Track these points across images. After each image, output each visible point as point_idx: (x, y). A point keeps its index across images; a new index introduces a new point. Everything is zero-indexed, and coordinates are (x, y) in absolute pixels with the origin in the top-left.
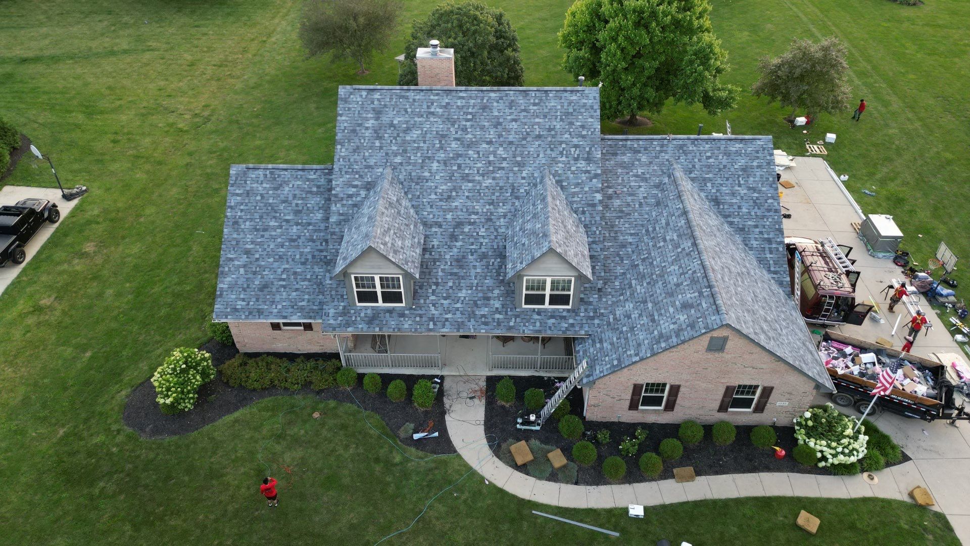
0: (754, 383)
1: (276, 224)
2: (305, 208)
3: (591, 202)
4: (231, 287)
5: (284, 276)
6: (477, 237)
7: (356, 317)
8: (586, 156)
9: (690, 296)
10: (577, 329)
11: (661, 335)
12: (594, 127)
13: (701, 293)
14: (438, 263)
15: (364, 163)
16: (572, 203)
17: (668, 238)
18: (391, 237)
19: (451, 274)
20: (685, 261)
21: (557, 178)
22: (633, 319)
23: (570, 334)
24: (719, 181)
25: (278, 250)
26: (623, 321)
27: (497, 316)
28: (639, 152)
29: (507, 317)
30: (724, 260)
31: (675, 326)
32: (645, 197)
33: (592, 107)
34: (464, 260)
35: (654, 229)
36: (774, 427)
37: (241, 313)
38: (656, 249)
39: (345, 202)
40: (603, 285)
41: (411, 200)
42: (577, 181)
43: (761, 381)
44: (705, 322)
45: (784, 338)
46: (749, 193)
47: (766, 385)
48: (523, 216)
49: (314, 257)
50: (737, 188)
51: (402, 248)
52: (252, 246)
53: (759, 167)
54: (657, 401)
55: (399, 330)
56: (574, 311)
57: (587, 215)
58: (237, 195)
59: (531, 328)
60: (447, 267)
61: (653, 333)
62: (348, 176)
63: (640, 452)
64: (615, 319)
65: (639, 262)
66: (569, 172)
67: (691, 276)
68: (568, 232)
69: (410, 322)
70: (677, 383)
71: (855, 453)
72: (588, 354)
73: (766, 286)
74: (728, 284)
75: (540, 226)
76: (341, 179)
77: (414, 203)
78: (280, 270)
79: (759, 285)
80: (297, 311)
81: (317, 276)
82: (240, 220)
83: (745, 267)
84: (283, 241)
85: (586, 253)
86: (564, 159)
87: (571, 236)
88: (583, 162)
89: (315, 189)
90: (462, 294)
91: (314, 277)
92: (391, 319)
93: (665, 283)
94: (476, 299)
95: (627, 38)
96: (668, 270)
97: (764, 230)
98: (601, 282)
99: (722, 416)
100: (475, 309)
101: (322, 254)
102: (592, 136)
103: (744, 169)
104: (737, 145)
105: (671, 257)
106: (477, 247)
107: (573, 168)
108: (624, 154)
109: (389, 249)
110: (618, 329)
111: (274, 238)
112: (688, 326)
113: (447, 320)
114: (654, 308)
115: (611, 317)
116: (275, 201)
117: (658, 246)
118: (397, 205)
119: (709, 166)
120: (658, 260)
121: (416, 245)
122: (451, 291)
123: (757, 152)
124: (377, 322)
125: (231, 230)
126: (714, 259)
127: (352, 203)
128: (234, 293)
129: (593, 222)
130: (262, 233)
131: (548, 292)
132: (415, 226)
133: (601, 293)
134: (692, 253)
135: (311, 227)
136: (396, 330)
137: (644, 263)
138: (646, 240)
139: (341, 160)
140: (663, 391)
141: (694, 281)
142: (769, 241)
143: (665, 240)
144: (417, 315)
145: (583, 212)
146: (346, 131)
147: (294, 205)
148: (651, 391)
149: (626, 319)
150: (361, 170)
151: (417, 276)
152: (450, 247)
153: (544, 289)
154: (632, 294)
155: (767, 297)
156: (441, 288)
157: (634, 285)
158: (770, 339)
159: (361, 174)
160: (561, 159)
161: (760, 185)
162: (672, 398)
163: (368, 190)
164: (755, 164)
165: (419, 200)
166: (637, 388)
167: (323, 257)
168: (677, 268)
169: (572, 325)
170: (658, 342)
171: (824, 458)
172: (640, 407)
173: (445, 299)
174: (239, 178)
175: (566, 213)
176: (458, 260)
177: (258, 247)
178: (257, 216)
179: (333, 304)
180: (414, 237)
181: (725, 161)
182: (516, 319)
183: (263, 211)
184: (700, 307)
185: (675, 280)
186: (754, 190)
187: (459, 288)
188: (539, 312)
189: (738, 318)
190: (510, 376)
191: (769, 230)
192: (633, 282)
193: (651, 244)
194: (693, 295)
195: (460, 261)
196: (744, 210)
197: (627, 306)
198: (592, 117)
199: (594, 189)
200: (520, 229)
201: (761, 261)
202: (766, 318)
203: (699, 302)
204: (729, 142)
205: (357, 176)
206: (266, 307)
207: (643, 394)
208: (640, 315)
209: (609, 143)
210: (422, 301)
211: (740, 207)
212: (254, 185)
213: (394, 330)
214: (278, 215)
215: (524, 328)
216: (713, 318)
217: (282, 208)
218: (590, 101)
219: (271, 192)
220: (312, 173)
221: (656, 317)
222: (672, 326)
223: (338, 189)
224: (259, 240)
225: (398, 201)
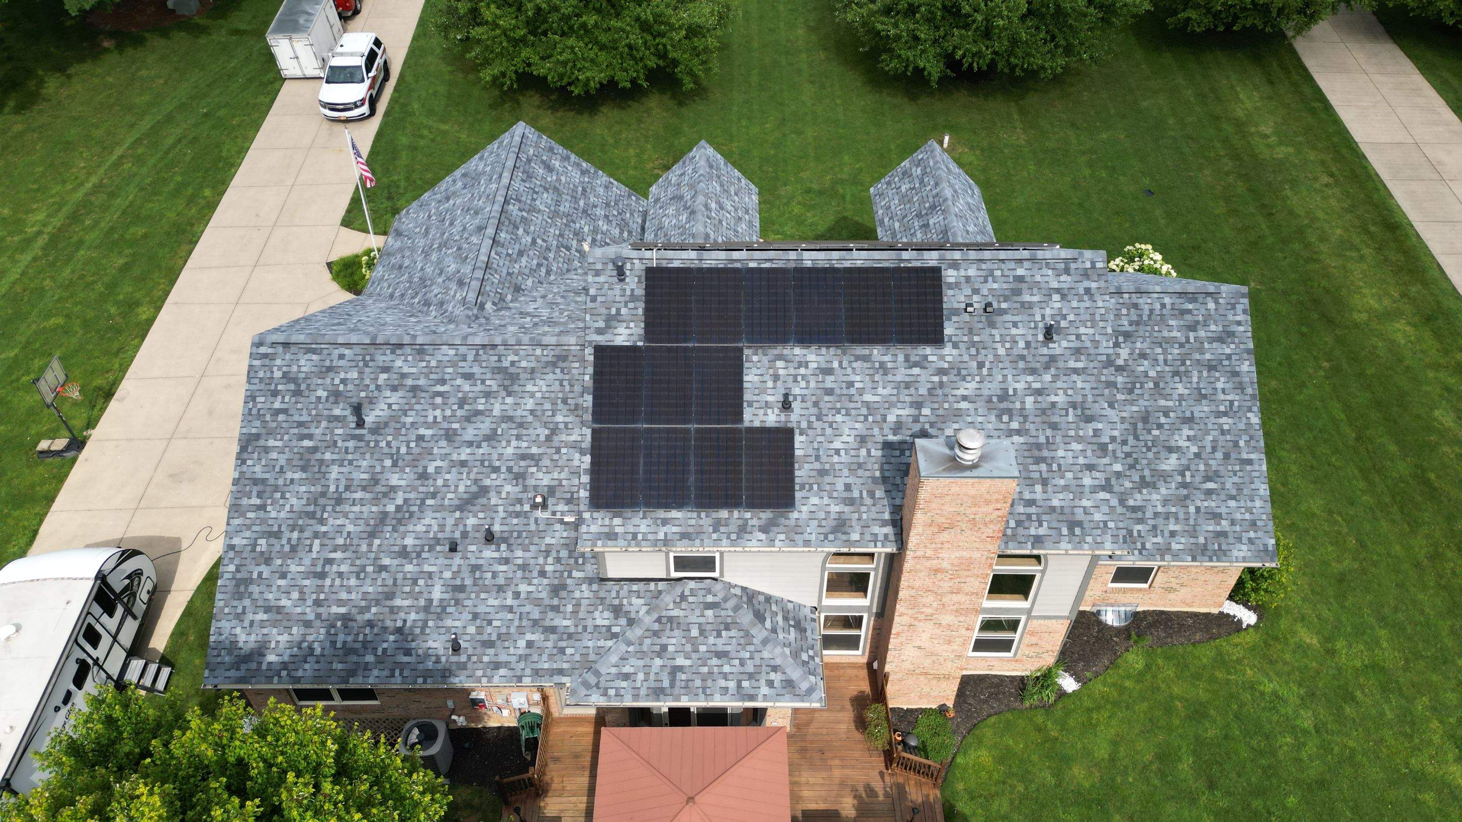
13: (529, 161)
17: (529, 239)
35: (539, 265)
93: (558, 203)
105: (537, 218)
109: (913, 163)
112: (555, 154)
114: (579, 196)
117: (544, 244)
120: (552, 231)
121: (885, 214)
137: (569, 246)
138: (555, 264)
141: (529, 175)
143: (534, 242)
149: (610, 219)
154: (596, 232)
157: (591, 237)
168: (538, 202)
184: (536, 153)
185: (545, 196)
192: (589, 240)
193: (552, 254)
194: (537, 168)
208: (595, 207)
221: (581, 187)
222: (570, 168)
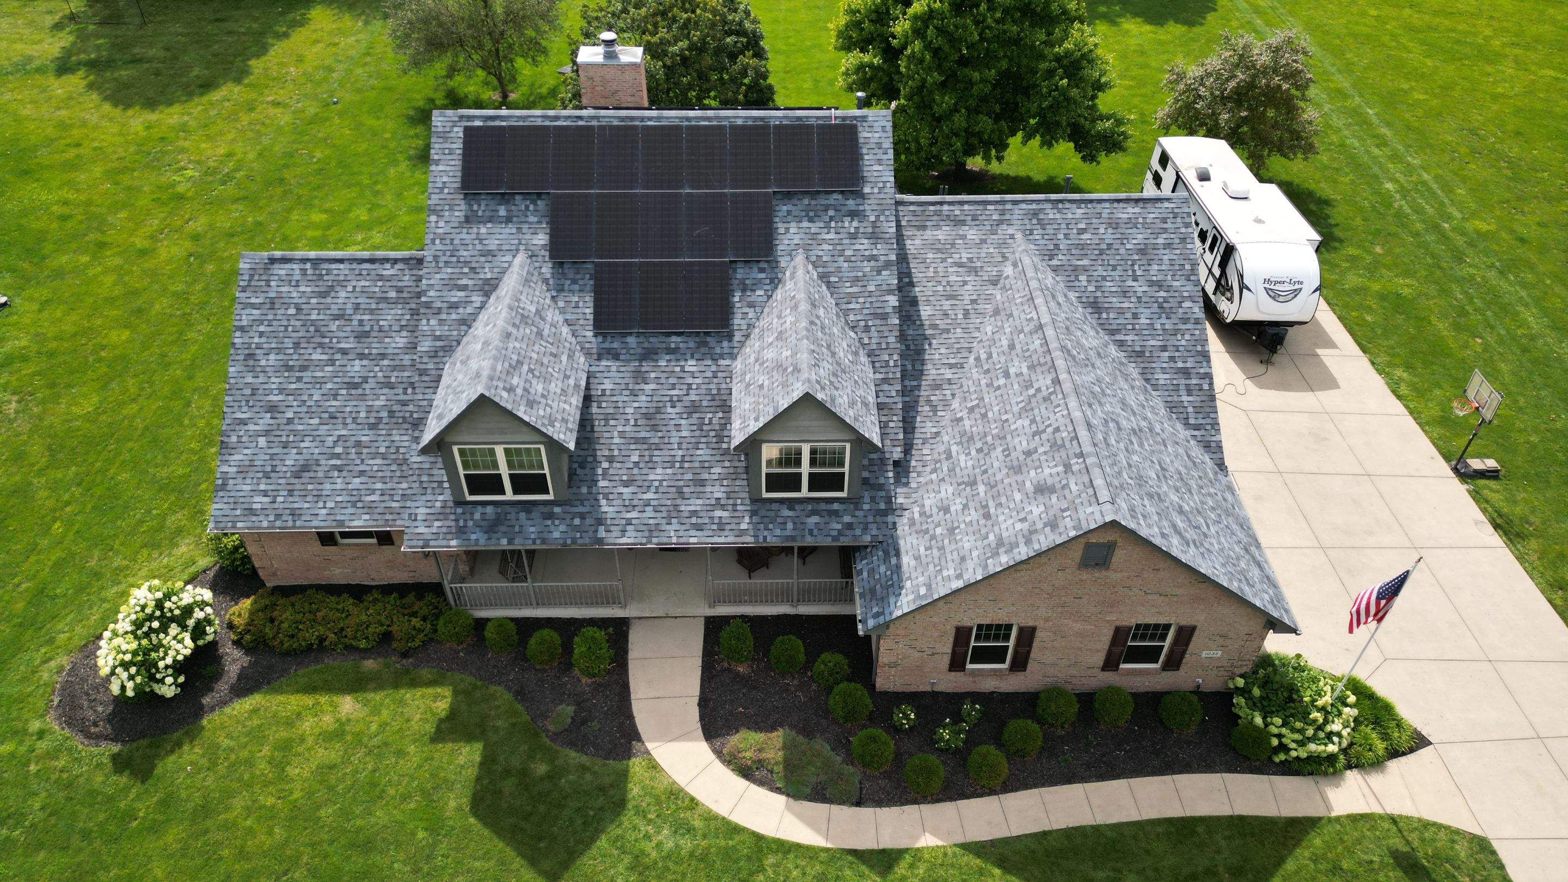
0: (1162, 620)
1: (324, 357)
2: (376, 328)
3: (879, 311)
4: (243, 471)
5: (339, 450)
6: (682, 375)
7: (465, 521)
8: (870, 230)
9: (1050, 472)
10: (858, 532)
11: (1000, 542)
12: (884, 179)
13: (1068, 467)
14: (612, 422)
15: (479, 247)
16: (846, 312)
17: (1012, 371)
18: (524, 376)
19: (637, 441)
20: (1041, 411)
21: (820, 270)
22: (954, 513)
23: (845, 541)
24: (1100, 271)
25: (328, 403)
26: (936, 518)
27: (718, 513)
28: (963, 223)
29: (736, 514)
30: (1108, 408)
31: (1025, 526)
32: (974, 302)
33: (879, 145)
34: (658, 416)
35: (990, 356)
36: (1197, 692)
37: (261, 518)
38: (992, 390)
39: (444, 316)
40: (902, 455)
41: (562, 311)
42: (854, 274)
43: (1174, 617)
44: (1074, 517)
45: (1214, 541)
46: (1152, 291)
47: (1183, 623)
48: (761, 337)
49: (391, 413)
50: (1130, 283)
51: (543, 396)
52: (280, 397)
53: (1168, 246)
54: (997, 655)
55: (544, 541)
56: (853, 501)
57: (874, 333)
58: (253, 306)
59: (778, 532)
60: (628, 428)
61: (987, 537)
62: (449, 270)
63: (970, 743)
64: (922, 514)
65: (964, 414)
66: (842, 259)
67: (1051, 436)
68: (838, 364)
69: (563, 528)
70: (1031, 623)
71: (1335, 739)
72: (877, 577)
73: (1181, 451)
74: (1114, 449)
75: (789, 353)
76: (438, 276)
77: (568, 317)
78: (330, 439)
79: (1170, 449)
80: (361, 511)
81: (398, 448)
82: (258, 351)
83: (1145, 419)
84: (337, 386)
85: (871, 399)
86: (832, 236)
87: (844, 371)
88: (866, 241)
89: (393, 294)
90: (657, 475)
91: (393, 450)
92: (529, 522)
93: (1007, 452)
94: (681, 483)
95: (940, 31)
96: (1013, 427)
97: (1177, 354)
98: (899, 449)
99: (1110, 678)
100: (679, 502)
101: (407, 408)
102: (882, 196)
103: (1142, 251)
104: (1130, 210)
105: (1018, 403)
106: (681, 393)
107: (848, 253)
108: (937, 227)
109: (518, 399)
110: (927, 532)
111: (321, 383)
112: (1045, 525)
113: (629, 522)
114: (989, 495)
115: (916, 509)
116: (321, 317)
117: (996, 385)
118: (537, 319)
119: (1082, 247)
120: (996, 409)
121: (570, 391)
122: (636, 471)
123: (1164, 220)
124: (503, 529)
125: (242, 368)
126: (1090, 405)
127: (458, 317)
128: (248, 481)
129: (884, 346)
130: (298, 374)
131: (805, 469)
132: (570, 357)
133: (900, 469)
134: (1053, 397)
135: (386, 362)
136: (538, 542)
137: (972, 416)
138: (975, 376)
139: (437, 242)
140: (1007, 638)
141: (1056, 446)
142: (1186, 373)
143: (1007, 375)
144: (574, 516)
145: (867, 329)
146: (446, 191)
147: (355, 323)
148: (987, 638)
149: (942, 513)
150: (474, 259)
151: (572, 446)
152: (634, 394)
153: (798, 463)
154: (952, 470)
155: (1183, 471)
156: (619, 465)
157: (954, 454)
158: (1188, 545)
159: (474, 265)
160: (827, 237)
161: (1169, 278)
162: (1023, 650)
163: (487, 295)
164: (1160, 241)
165: (579, 311)
166: (962, 635)
167: (408, 415)
168: (1027, 423)
169: (850, 526)
170: (996, 554)
171: (1283, 748)
172: (969, 666)
173: (626, 484)
174: (256, 277)
175: (835, 330)
176: (647, 416)
177: (291, 398)
178: (288, 343)
179: (424, 498)
180: (567, 377)
181: (1109, 237)
182: (751, 517)
183: (300, 334)
184: (1067, 492)
185: (1024, 443)
186: (1159, 285)
187: (650, 465)
188: (791, 503)
189: (1132, 509)
190: (743, 617)
191: (1186, 354)
192: (954, 449)
193: (983, 382)
194: (1054, 471)
195: (652, 417)
196: (1143, 321)
197: (943, 492)
198: (879, 162)
199: (884, 287)
200: (757, 360)
201: (1173, 407)
202: (1181, 507)
203: (1064, 482)
204: (1116, 205)
205: (466, 270)
206: (306, 505)
207: (972, 644)
208: (965, 506)
209: (912, 208)
210: (584, 490)
211: (1135, 316)
212: (283, 289)
213: (534, 543)
214: (327, 340)
215: (766, 533)
216: (1089, 510)
217: (334, 328)
218: (877, 135)
219: (314, 301)
220: (388, 266)
221: (992, 510)
222: (1019, 526)
223: (432, 293)
224: (293, 386)
225: (538, 312)
